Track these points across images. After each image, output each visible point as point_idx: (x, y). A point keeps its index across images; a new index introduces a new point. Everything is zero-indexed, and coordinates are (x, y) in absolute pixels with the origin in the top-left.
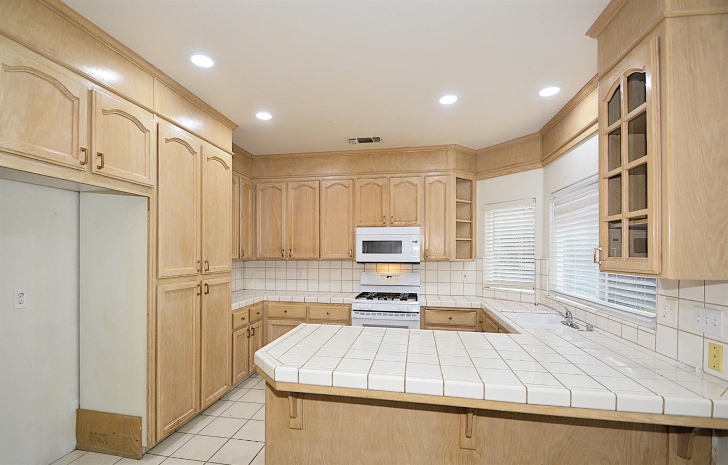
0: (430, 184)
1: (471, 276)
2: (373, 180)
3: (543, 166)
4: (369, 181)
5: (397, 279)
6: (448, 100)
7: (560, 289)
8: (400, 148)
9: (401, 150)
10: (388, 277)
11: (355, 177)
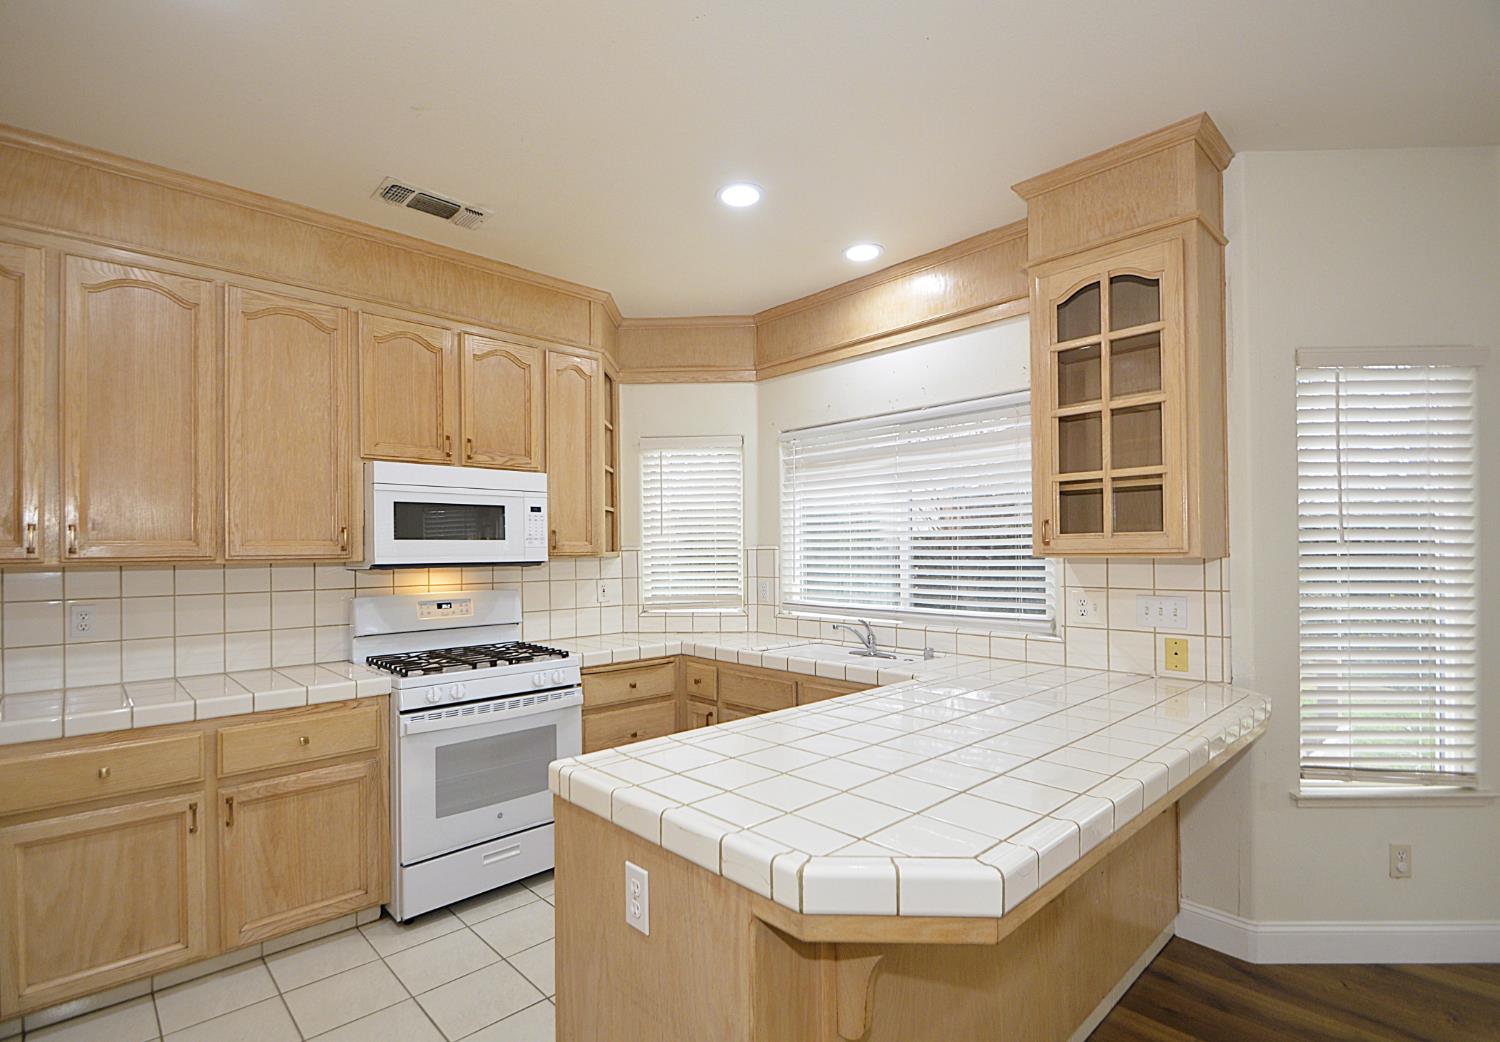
0: (558, 370)
1: (614, 588)
2: (412, 328)
3: (759, 380)
4: (401, 327)
5: (464, 609)
6: (740, 196)
7: (796, 599)
8: (488, 260)
9: (489, 266)
10: (440, 606)
11: (354, 305)
